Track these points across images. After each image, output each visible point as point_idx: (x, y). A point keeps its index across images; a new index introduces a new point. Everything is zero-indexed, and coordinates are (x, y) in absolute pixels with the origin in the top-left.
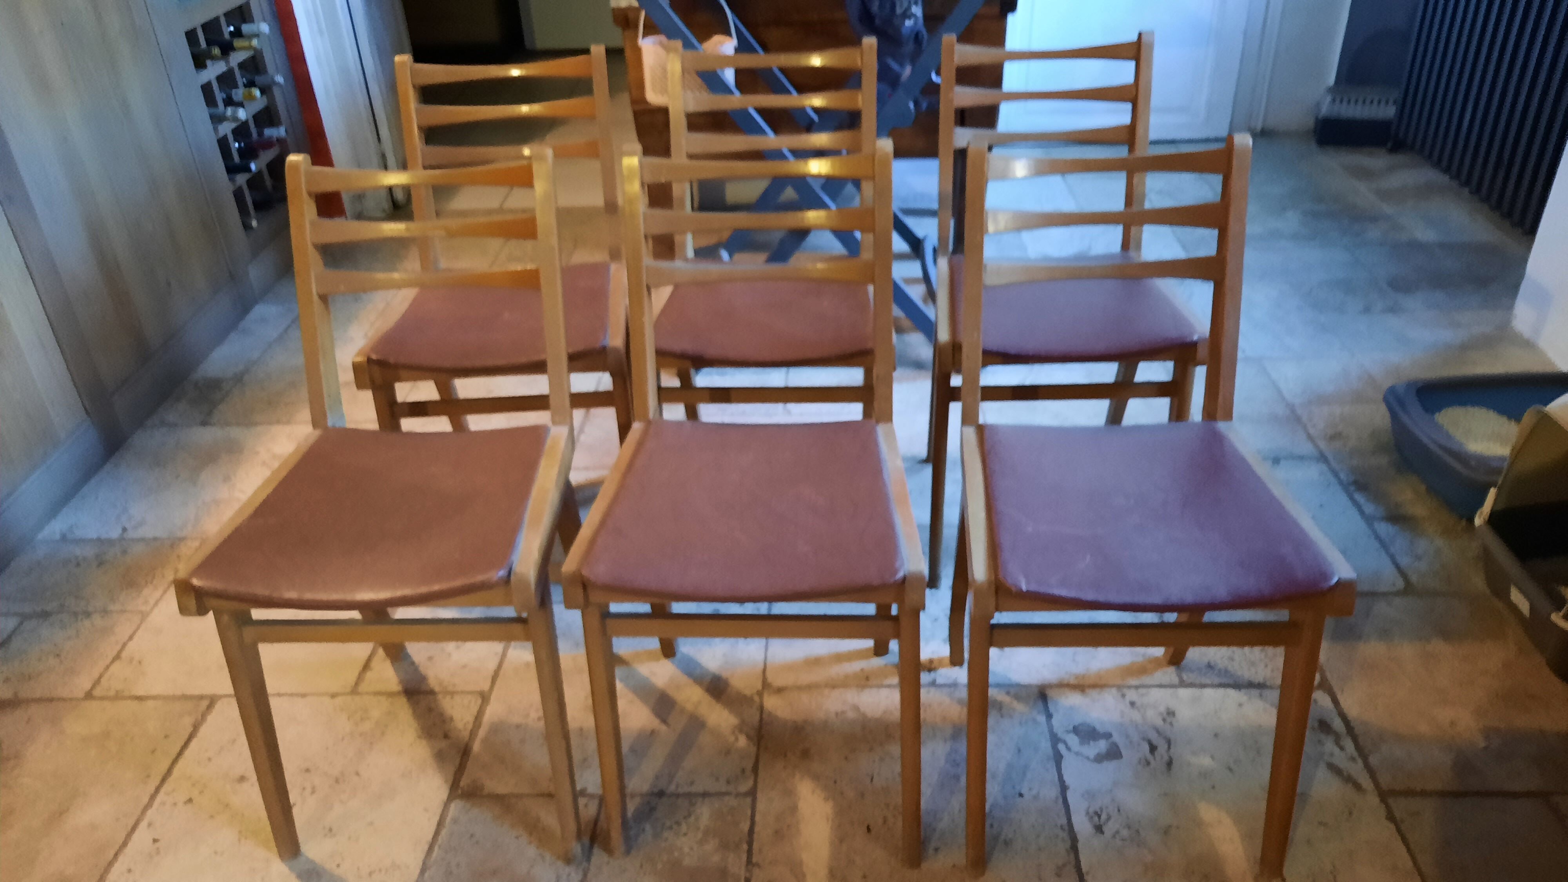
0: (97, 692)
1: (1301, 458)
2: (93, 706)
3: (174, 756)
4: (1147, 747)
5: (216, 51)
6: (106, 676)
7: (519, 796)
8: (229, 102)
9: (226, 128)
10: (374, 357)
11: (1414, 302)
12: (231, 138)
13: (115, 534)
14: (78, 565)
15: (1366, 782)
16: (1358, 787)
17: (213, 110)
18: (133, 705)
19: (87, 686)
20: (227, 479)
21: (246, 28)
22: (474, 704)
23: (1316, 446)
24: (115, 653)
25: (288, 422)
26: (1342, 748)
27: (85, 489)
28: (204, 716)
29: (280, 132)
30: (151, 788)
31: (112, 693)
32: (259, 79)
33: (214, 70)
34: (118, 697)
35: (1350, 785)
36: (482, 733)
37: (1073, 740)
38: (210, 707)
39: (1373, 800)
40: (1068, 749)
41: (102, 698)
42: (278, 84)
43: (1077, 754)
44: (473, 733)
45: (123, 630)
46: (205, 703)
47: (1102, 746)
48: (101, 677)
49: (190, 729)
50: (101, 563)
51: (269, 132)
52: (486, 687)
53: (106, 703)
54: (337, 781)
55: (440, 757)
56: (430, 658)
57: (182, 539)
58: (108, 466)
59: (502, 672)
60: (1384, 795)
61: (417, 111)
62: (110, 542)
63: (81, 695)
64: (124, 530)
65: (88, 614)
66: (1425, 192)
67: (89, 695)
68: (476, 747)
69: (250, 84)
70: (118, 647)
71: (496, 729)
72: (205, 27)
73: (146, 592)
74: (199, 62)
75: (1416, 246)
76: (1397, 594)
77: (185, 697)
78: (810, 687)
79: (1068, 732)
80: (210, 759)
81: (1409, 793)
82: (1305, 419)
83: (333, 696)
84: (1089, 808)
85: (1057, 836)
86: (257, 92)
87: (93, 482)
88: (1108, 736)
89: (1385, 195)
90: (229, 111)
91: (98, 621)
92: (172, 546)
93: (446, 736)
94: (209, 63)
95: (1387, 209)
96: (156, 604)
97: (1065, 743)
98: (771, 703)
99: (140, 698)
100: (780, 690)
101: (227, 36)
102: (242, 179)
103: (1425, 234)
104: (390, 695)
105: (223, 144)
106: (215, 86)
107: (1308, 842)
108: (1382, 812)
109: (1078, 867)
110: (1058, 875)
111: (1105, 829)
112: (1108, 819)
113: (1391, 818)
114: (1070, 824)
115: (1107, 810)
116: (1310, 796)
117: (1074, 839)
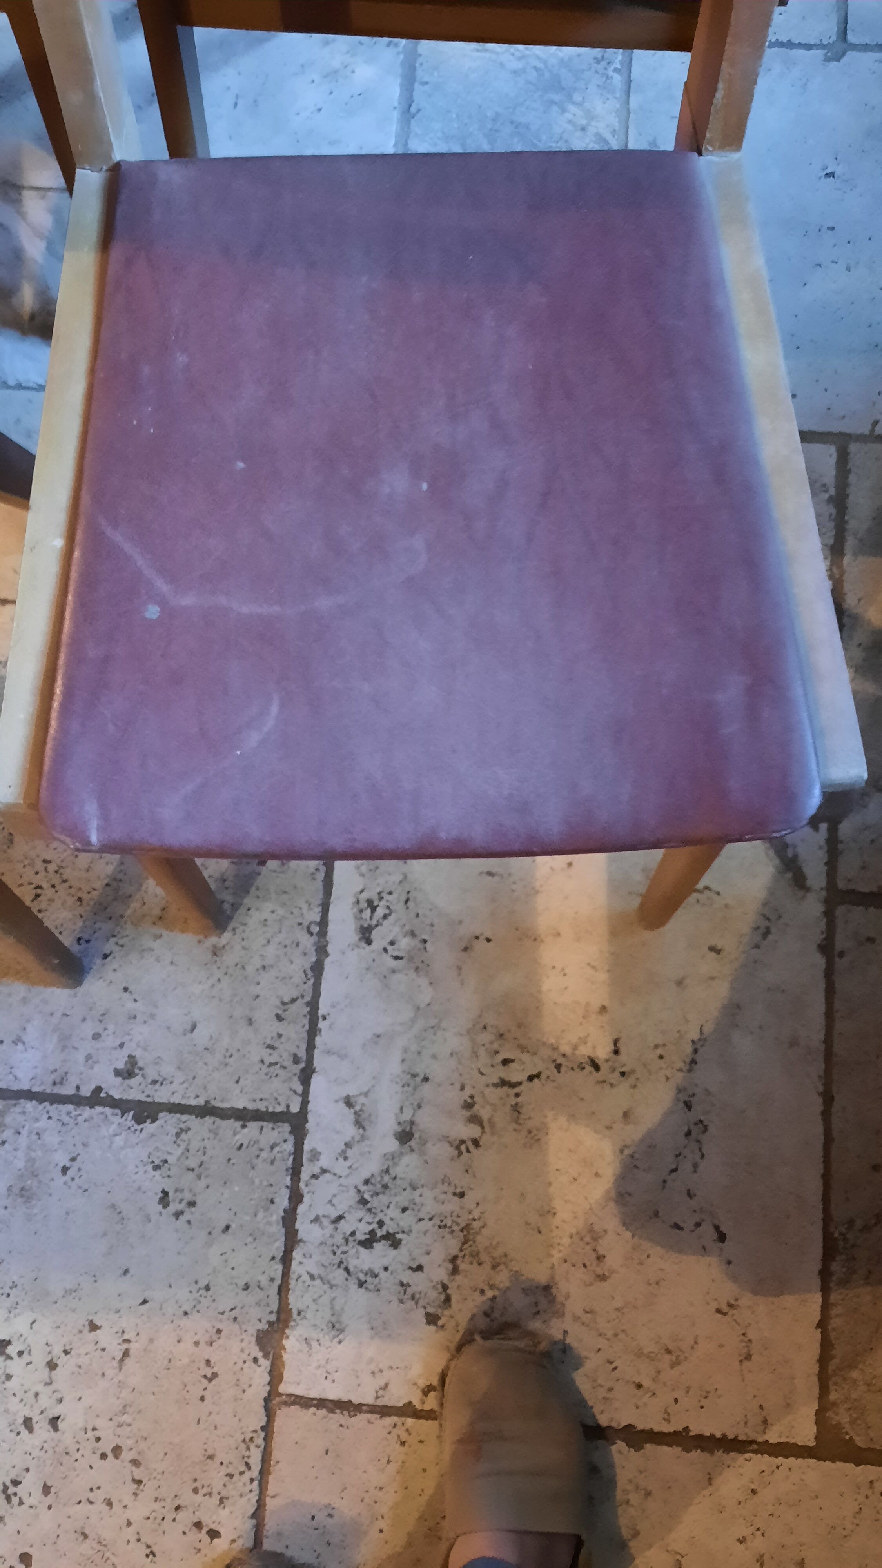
35: (790, 876)
39: (813, 906)
84: (361, 893)
85: (298, 944)
107: (680, 983)
108: (817, 934)
109: (313, 1005)
110: (279, 1018)
111: (375, 934)
112: (385, 917)
113: (826, 948)
114: (323, 923)
115: (390, 898)
116: (718, 893)
117: (322, 951)
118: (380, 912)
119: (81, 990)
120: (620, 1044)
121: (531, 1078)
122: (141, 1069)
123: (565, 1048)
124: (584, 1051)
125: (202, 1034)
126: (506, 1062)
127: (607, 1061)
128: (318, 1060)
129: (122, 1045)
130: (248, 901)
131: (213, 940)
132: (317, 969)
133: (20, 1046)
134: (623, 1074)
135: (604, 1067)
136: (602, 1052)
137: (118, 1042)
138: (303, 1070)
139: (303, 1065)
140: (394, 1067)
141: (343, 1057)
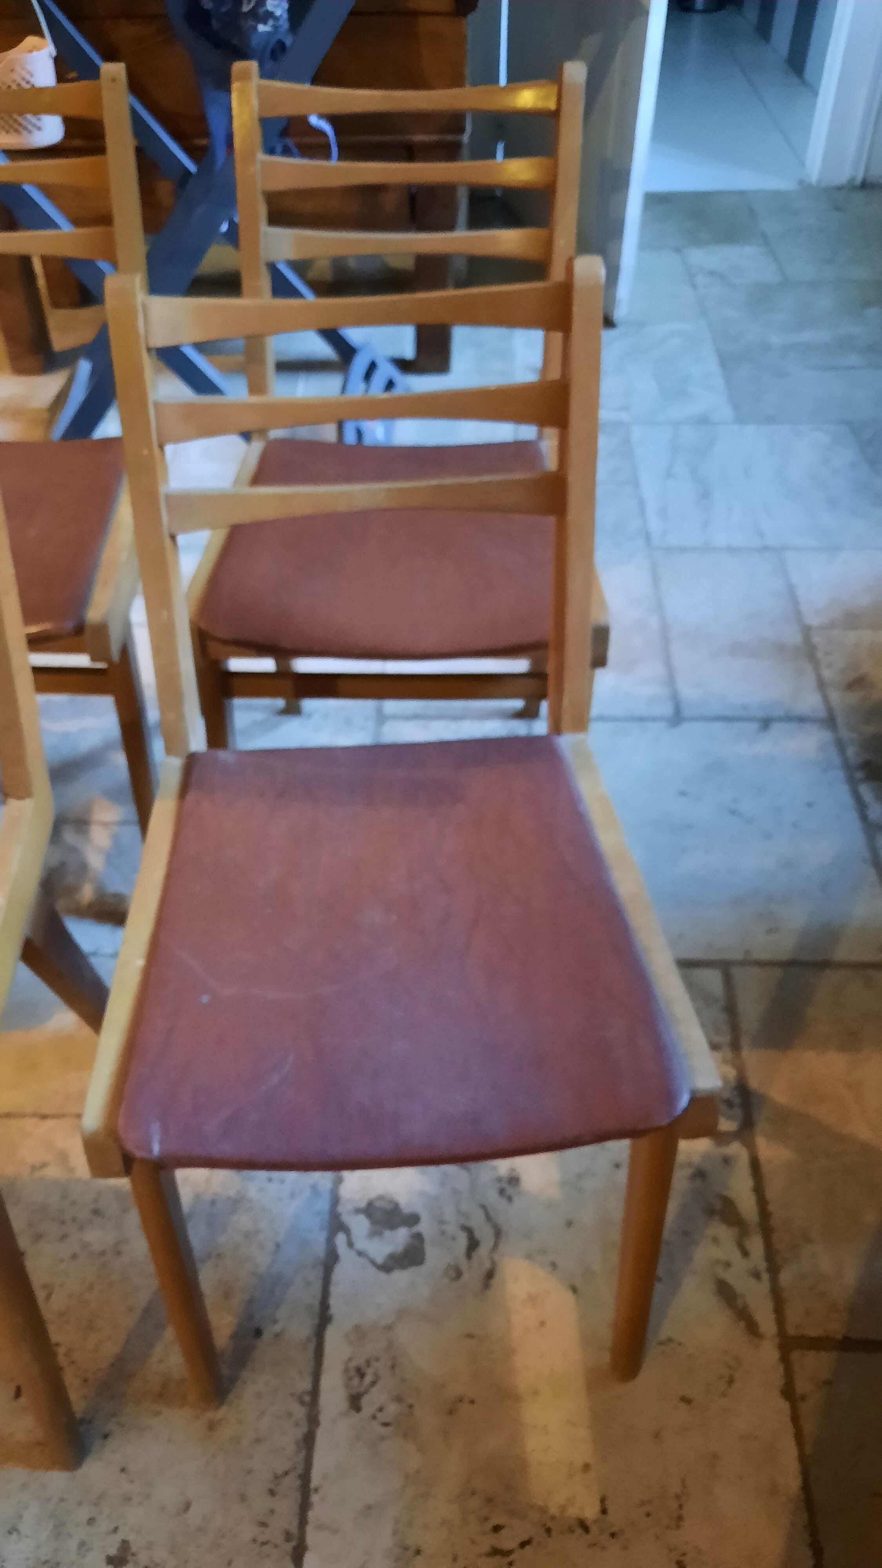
1: (801, 719)
4: (462, 1241)
15: (767, 1323)
16: (752, 1329)
23: (826, 700)
26: (745, 1254)
35: (742, 1324)
37: (359, 1225)
39: (769, 1353)
40: (350, 1244)
43: (361, 1254)
47: (400, 1237)
60: (787, 1346)
79: (358, 1211)
81: (823, 1343)
82: (820, 655)
84: (350, 1359)
85: (290, 1415)
88: (413, 1219)
97: (346, 1230)
107: (657, 1435)
108: (777, 1379)
109: (305, 1477)
110: (272, 1493)
111: (365, 1401)
112: (373, 1383)
113: (788, 1392)
114: (315, 1392)
115: (376, 1364)
116: (680, 1344)
117: (313, 1420)
118: (368, 1379)
119: (80, 1472)
120: (608, 1503)
121: (523, 1545)
122: (133, 1555)
123: (554, 1510)
124: (573, 1512)
125: (194, 1516)
126: (497, 1529)
127: (595, 1521)
128: (312, 1537)
129: (115, 1530)
130: (245, 1374)
131: (210, 1415)
132: (308, 1441)
133: (15, 1536)
134: (613, 1535)
135: (594, 1529)
136: (591, 1512)
137: (112, 1526)
138: (295, 1549)
139: (294, 1543)
140: (386, 1539)
141: (335, 1532)
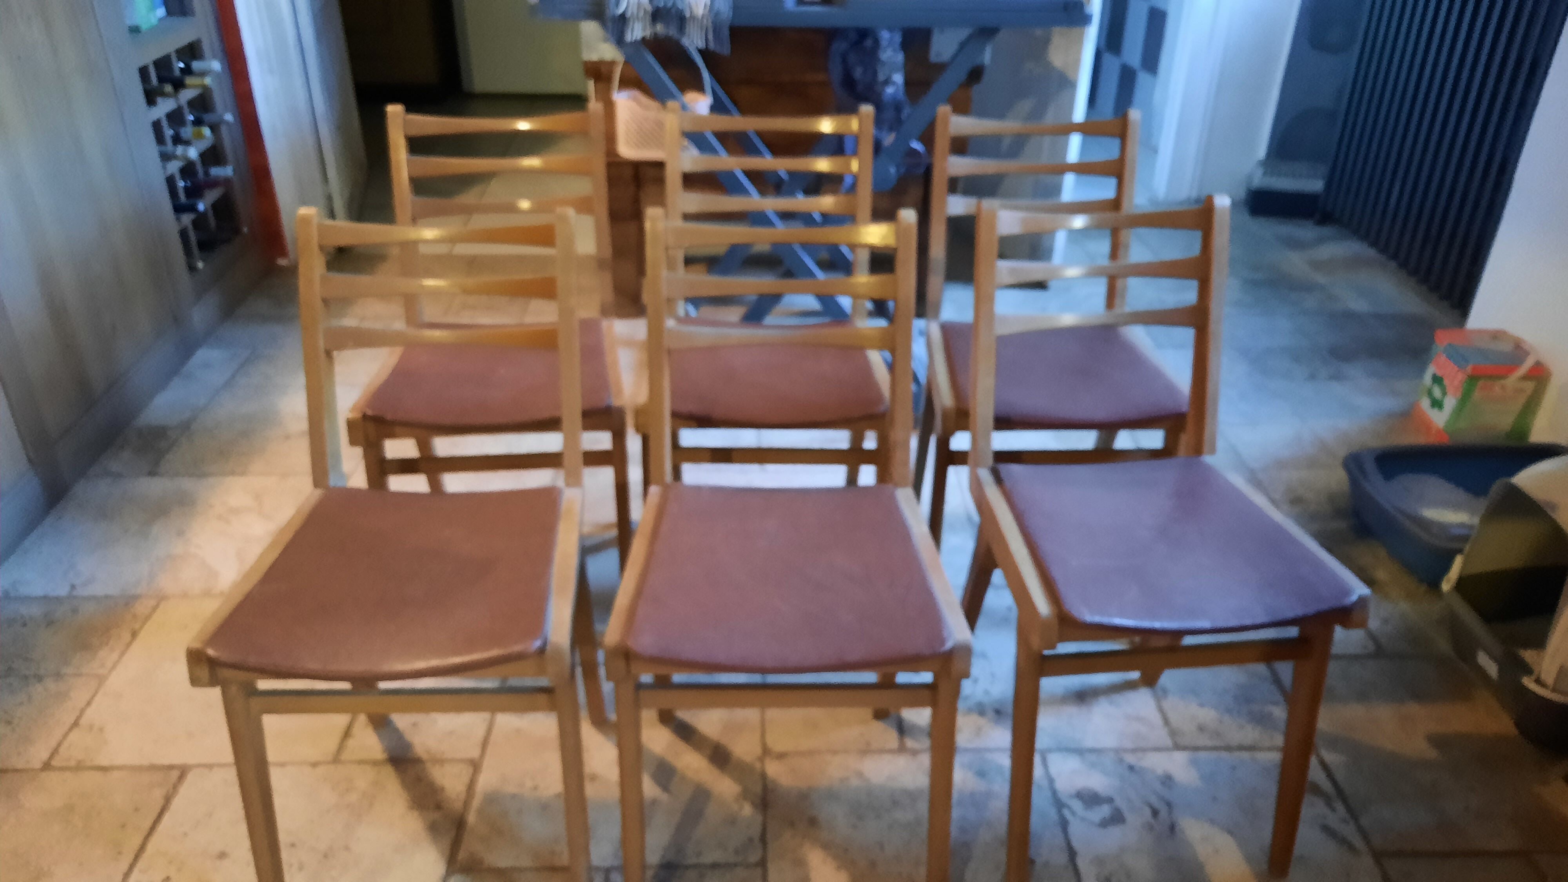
0: (54, 763)
2: (51, 779)
3: (145, 833)
4: (1148, 812)
5: (168, 88)
6: (66, 744)
7: (521, 870)
8: (177, 140)
9: (174, 167)
10: (370, 412)
11: (1355, 371)
12: (178, 176)
13: (62, 591)
14: (25, 625)
15: (1358, 843)
16: (1351, 848)
17: (163, 148)
18: (98, 775)
19: (45, 755)
20: (180, 533)
21: (196, 65)
22: (465, 773)
24: (72, 720)
25: (243, 474)
26: (1333, 810)
27: (27, 543)
28: (175, 788)
29: (227, 171)
30: (124, 866)
31: (73, 763)
32: (207, 117)
33: (165, 106)
34: (79, 767)
35: (1344, 847)
36: (476, 803)
37: (1077, 805)
38: (182, 777)
40: (1073, 813)
41: (62, 769)
42: (227, 123)
43: (1083, 819)
44: (467, 803)
45: (79, 696)
46: (175, 774)
47: (1105, 811)
48: (59, 745)
49: (160, 802)
50: (50, 622)
51: (216, 171)
52: (475, 753)
53: (68, 774)
54: (326, 856)
55: (433, 829)
56: (415, 725)
57: (136, 598)
58: (49, 521)
59: (493, 738)
60: (1379, 856)
61: (408, 161)
62: (58, 600)
63: (38, 765)
64: (73, 587)
65: (39, 679)
66: (1354, 263)
67: (47, 766)
68: (472, 818)
69: (198, 122)
70: (77, 713)
71: (492, 799)
72: (158, 64)
73: (102, 653)
74: (151, 97)
75: (1350, 316)
76: (1369, 656)
77: (153, 768)
78: (811, 753)
79: (1072, 798)
80: (185, 834)
81: (1399, 854)
83: (315, 765)
86: (206, 131)
87: (33, 536)
88: (1110, 800)
89: (1317, 265)
90: (180, 150)
91: (51, 685)
92: (127, 604)
93: (438, 807)
94: (159, 100)
95: (1320, 279)
96: (114, 667)
97: (1069, 808)
98: (773, 769)
99: (104, 769)
100: (781, 756)
101: (177, 73)
102: (187, 219)
103: (1359, 305)
104: (375, 763)
105: (170, 181)
106: (165, 123)
